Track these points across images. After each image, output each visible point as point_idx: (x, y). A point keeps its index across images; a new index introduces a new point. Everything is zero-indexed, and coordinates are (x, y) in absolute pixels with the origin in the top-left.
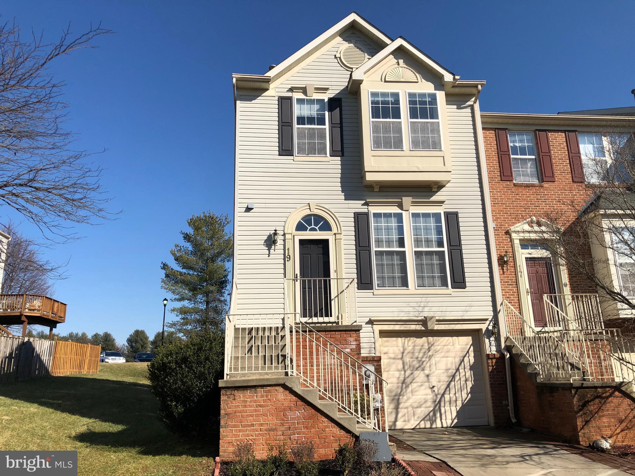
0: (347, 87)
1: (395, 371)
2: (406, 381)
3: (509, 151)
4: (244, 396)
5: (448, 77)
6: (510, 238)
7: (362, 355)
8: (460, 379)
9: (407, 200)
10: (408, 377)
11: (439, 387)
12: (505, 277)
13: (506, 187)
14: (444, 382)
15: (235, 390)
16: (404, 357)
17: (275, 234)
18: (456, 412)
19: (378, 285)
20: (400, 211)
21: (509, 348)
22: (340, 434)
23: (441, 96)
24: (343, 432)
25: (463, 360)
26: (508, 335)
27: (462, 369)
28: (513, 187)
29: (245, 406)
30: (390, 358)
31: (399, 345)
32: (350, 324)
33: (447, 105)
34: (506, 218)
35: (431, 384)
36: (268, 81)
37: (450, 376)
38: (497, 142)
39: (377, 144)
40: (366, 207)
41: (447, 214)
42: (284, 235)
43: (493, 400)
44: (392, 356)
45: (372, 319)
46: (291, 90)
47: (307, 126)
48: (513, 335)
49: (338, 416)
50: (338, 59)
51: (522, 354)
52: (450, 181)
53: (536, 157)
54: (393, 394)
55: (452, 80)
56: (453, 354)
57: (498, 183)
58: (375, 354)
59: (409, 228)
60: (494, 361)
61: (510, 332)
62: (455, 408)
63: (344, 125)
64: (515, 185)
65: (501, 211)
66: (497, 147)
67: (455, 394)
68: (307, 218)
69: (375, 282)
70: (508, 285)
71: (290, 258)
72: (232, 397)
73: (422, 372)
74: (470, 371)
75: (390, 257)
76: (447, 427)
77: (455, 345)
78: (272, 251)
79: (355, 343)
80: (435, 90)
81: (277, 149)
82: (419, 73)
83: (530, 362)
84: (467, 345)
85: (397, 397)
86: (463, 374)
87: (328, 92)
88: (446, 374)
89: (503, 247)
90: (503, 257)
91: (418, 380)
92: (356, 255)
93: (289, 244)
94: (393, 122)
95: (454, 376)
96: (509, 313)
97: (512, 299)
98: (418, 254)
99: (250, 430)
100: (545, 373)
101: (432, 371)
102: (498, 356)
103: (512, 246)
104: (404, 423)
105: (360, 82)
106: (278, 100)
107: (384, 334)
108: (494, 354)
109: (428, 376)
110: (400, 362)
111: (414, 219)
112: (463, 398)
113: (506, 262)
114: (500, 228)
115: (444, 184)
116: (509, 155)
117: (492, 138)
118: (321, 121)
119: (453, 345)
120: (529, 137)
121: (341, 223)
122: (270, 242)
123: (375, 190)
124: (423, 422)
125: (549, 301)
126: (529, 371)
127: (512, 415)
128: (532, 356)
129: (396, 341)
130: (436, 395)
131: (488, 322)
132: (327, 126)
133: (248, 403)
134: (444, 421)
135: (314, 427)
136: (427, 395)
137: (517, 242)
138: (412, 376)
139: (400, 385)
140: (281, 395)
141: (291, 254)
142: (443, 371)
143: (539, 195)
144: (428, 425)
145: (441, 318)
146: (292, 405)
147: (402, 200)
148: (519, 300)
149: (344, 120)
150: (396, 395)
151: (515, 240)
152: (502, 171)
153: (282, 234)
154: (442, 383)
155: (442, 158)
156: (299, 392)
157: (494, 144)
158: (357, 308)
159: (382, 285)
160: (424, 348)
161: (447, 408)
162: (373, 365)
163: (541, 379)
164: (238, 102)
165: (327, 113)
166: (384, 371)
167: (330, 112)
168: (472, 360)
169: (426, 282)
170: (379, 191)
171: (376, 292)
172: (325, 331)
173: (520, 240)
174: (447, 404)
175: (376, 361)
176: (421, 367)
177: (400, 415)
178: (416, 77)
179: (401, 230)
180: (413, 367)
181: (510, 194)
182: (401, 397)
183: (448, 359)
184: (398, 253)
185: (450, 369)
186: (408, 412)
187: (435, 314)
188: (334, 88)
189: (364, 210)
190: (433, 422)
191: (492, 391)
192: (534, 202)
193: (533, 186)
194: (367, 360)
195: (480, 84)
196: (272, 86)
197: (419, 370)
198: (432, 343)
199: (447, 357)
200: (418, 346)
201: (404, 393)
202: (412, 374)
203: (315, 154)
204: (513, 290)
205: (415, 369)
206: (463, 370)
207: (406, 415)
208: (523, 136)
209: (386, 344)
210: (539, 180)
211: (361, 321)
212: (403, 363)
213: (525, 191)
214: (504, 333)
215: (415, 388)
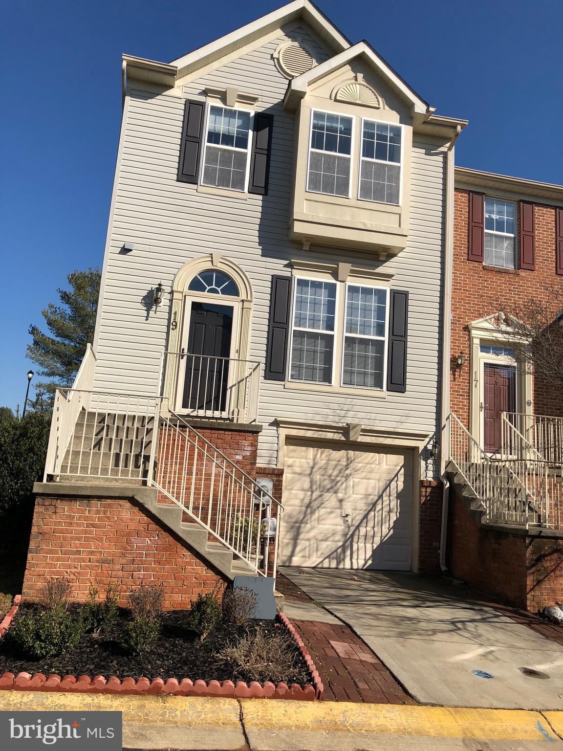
0: (283, 101)
1: (299, 490)
2: (312, 505)
3: (482, 223)
4: (70, 510)
5: (420, 108)
6: (469, 335)
7: (258, 465)
8: (382, 509)
9: (344, 268)
10: (315, 500)
11: (354, 517)
12: (456, 385)
13: (473, 270)
14: (361, 510)
15: (57, 500)
16: (313, 473)
17: (159, 289)
18: (371, 551)
19: (292, 376)
20: (334, 281)
21: (450, 476)
22: (206, 576)
23: (407, 132)
24: (211, 573)
25: (389, 485)
26: (451, 458)
27: (386, 496)
28: (481, 271)
29: (71, 524)
30: (295, 473)
31: (309, 457)
32: (247, 423)
33: (413, 146)
34: (467, 309)
35: (345, 512)
36: (173, 73)
37: (369, 504)
38: (469, 209)
39: (315, 184)
40: (290, 270)
41: (394, 293)
42: (172, 293)
43: (421, 540)
44: (298, 470)
45: (279, 419)
46: (205, 93)
47: (220, 146)
48: (457, 460)
49: (207, 549)
50: (276, 60)
51: (466, 485)
52: (404, 248)
53: (516, 236)
54: (293, 520)
55: (424, 112)
56: (377, 476)
57: (463, 262)
58: (276, 465)
59: (343, 305)
60: (429, 490)
61: (454, 456)
62: (371, 545)
63: (273, 152)
64: (484, 268)
65: (462, 299)
66: (469, 215)
67: (374, 527)
68: (207, 274)
69: (289, 371)
70: (457, 395)
71: (176, 326)
72: (52, 509)
73: (334, 495)
74: (396, 500)
75: (313, 340)
76: (357, 569)
77: (381, 465)
78: (152, 313)
79: (249, 448)
80: (401, 122)
81: (176, 171)
82: (382, 96)
83: (475, 497)
84: (397, 466)
85: (297, 525)
86: (386, 503)
87: (256, 104)
88: (364, 501)
89: (458, 346)
90: (457, 359)
91: (328, 505)
92: (268, 332)
93: (177, 307)
94: (339, 158)
95: (374, 505)
96: (454, 432)
97: (461, 413)
98: (349, 341)
99: (74, 560)
100: (493, 512)
101: (348, 495)
102: (434, 484)
103: (470, 347)
104: (302, 559)
105: (300, 95)
106: (185, 105)
107: (291, 440)
108: (430, 481)
109: (341, 501)
110: (308, 480)
111: (351, 294)
112: (383, 533)
113: (459, 366)
114: (458, 321)
115: (396, 252)
116: (482, 228)
117: (463, 202)
118: (242, 143)
119: (379, 464)
120: (511, 209)
121: (253, 287)
122: (151, 300)
123: (303, 249)
124: (327, 560)
125: (507, 421)
126: (472, 508)
127: (442, 561)
128: (479, 488)
129: (306, 451)
130: (349, 527)
131: (427, 439)
132: (249, 151)
133: (75, 520)
134: (354, 561)
135: (169, 562)
136: (337, 525)
137: (476, 341)
138: (320, 499)
139: (304, 509)
140: (126, 512)
141: (178, 320)
142: (360, 496)
143: (512, 285)
144: (334, 565)
145: (368, 428)
146: (142, 529)
147: (338, 265)
148: (469, 415)
149: (273, 146)
150: (296, 522)
151: (474, 339)
152: (470, 248)
153: (170, 291)
154: (357, 512)
155: (398, 216)
156: (154, 511)
157: (465, 212)
158: (259, 404)
159: (297, 377)
160: (341, 465)
161: (361, 545)
162: (273, 480)
163: (486, 519)
164: (127, 98)
165: (251, 133)
166: (286, 489)
167: (255, 132)
168: (401, 486)
169: (355, 378)
170: (309, 251)
171: (288, 385)
172: (212, 429)
173: (481, 340)
174: (362, 539)
175: (276, 475)
176: (333, 489)
177: (298, 549)
178: (378, 101)
179: (331, 307)
180: (324, 488)
181: (477, 279)
182: (303, 525)
183: (371, 481)
184: (323, 336)
185: (370, 495)
186: (310, 545)
187: (360, 421)
188: (265, 99)
189: (286, 273)
190: (340, 562)
191: (422, 528)
192: (505, 293)
193: (506, 272)
194: (264, 473)
195: (460, 124)
196: (178, 83)
197: (330, 492)
198: (353, 459)
199: (369, 479)
200: (333, 461)
201: (307, 520)
202: (321, 496)
203: (228, 186)
204: (464, 402)
205: (325, 491)
206: (387, 498)
207: (307, 549)
208: (503, 206)
209: (292, 454)
210: (515, 265)
211: (263, 421)
212: (312, 482)
213: (495, 278)
214: (445, 457)
215: (322, 515)
